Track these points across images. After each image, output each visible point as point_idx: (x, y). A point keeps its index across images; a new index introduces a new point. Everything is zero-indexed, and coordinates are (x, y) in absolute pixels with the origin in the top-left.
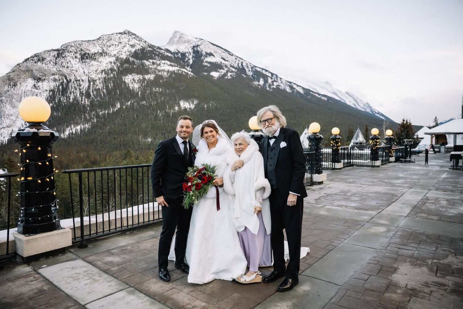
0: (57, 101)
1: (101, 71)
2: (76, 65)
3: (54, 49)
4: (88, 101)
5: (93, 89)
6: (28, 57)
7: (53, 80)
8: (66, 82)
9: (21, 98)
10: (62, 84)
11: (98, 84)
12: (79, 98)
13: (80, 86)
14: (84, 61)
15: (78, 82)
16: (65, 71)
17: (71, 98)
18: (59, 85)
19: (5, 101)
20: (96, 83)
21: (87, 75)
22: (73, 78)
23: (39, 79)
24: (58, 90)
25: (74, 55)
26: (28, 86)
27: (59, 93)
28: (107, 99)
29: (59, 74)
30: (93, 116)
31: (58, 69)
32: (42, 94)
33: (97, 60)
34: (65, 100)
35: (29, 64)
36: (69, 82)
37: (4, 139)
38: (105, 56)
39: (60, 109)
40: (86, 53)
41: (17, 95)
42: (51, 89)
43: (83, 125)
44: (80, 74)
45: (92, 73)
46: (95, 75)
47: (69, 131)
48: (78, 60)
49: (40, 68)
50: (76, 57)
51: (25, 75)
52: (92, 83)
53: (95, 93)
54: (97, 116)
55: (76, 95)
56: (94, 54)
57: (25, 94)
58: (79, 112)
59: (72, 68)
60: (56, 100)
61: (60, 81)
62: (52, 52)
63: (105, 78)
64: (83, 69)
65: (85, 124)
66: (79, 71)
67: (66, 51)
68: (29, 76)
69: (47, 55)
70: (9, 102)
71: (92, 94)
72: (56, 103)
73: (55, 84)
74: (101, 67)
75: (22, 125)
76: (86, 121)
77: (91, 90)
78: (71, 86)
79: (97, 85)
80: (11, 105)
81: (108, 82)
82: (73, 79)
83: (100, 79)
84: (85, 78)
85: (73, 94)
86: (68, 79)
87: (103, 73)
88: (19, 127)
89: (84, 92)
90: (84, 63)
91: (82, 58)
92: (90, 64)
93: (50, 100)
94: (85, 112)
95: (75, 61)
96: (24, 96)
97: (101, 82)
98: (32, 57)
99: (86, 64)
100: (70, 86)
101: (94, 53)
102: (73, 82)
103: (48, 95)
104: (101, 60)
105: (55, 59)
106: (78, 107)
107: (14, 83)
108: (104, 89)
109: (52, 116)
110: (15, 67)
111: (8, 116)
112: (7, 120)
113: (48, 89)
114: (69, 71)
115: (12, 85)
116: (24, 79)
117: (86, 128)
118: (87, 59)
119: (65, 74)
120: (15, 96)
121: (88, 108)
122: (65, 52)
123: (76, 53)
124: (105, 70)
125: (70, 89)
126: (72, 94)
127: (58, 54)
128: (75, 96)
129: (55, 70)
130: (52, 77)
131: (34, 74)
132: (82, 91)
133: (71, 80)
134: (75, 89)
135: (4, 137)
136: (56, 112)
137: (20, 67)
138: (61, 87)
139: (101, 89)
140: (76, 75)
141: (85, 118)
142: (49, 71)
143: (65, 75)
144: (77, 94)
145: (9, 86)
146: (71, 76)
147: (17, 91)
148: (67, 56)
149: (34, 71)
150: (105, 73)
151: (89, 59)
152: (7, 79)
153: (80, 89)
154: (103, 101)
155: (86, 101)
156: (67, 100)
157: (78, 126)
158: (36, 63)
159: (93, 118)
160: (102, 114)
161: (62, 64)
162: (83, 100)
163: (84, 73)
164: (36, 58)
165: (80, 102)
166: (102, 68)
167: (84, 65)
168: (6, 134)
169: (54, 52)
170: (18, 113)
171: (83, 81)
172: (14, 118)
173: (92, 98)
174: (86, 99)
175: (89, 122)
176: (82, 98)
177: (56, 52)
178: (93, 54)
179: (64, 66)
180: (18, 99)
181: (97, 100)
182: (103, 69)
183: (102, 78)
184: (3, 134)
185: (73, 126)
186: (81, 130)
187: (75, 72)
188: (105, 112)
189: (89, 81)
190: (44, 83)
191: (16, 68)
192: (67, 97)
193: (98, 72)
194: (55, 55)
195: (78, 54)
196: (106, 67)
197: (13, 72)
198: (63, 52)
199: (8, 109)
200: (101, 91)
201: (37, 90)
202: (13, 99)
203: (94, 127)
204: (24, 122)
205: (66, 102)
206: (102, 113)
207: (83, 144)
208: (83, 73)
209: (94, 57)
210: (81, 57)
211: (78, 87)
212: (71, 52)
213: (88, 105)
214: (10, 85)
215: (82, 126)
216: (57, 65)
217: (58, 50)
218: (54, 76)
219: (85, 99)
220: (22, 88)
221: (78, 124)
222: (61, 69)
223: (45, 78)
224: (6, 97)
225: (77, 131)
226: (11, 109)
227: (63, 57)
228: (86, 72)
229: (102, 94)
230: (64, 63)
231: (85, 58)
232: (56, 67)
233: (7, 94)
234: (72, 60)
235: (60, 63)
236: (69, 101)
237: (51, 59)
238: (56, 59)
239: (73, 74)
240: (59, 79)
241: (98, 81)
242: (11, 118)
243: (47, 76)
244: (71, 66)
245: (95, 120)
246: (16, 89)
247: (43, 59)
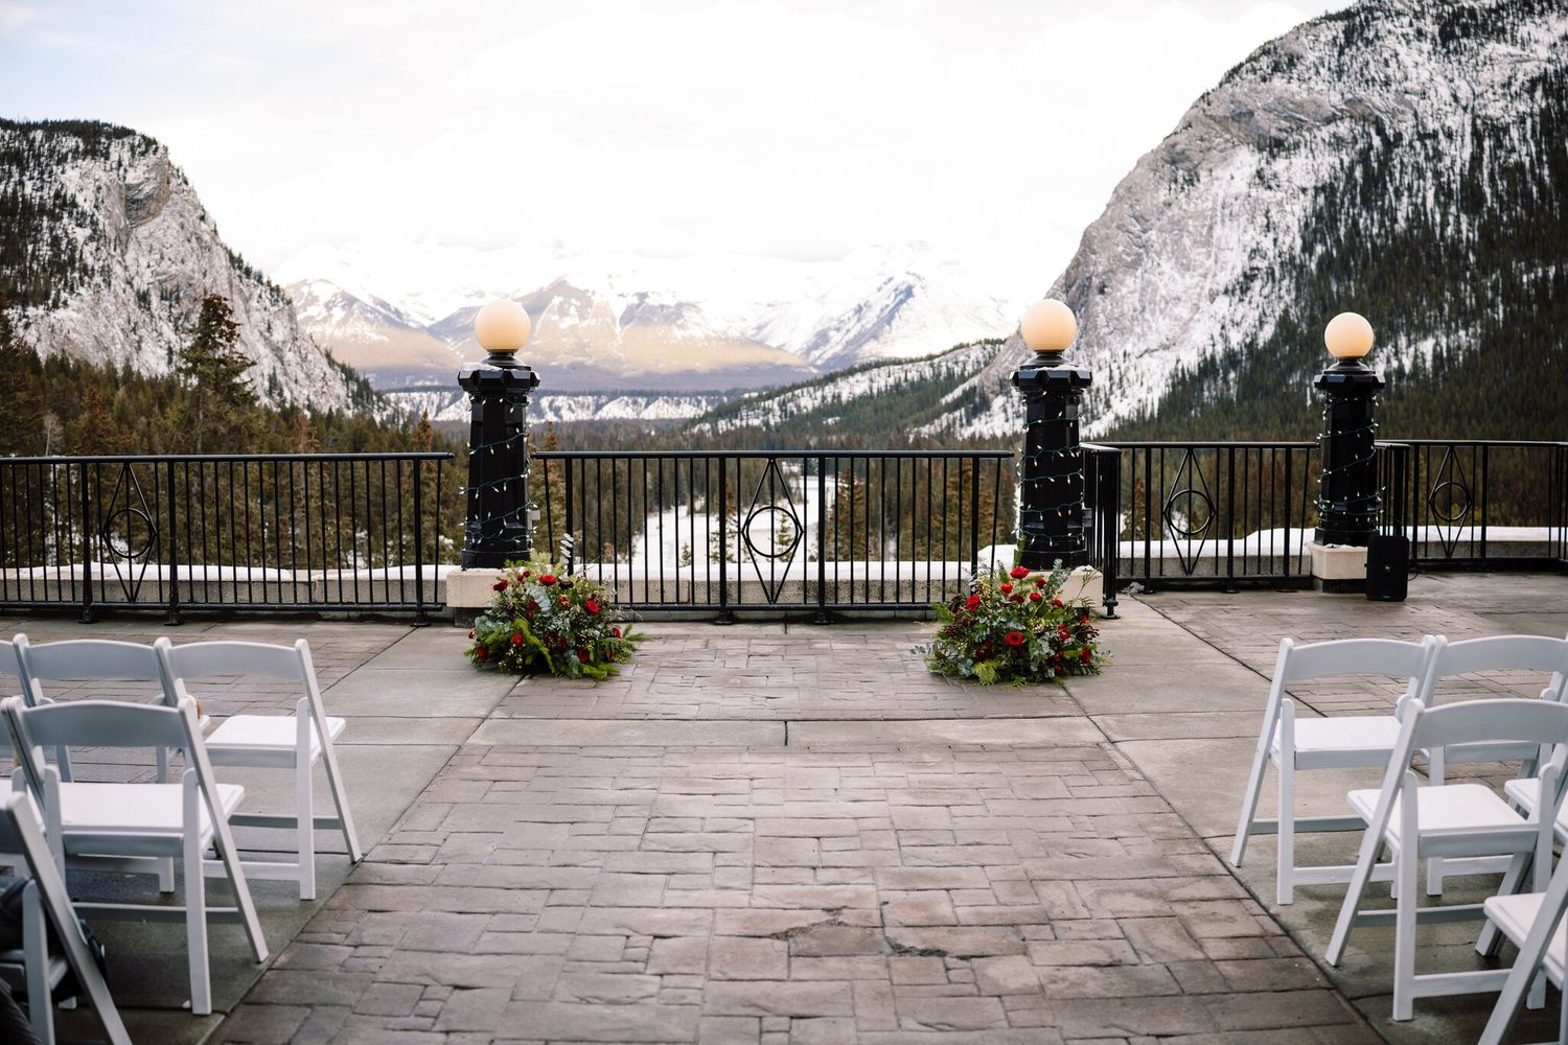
0: (1342, 231)
1: (1527, 84)
2: (1420, 68)
3: (1333, 11)
4: (1470, 224)
5: (1492, 169)
6: (1237, 63)
7: (1330, 144)
8: (1381, 149)
9: (1211, 228)
10: (1364, 156)
11: (1516, 143)
12: (1433, 212)
13: (1440, 160)
14: (1452, 47)
15: (1428, 142)
16: (1376, 98)
17: (1401, 216)
18: (1352, 162)
19: (1156, 245)
20: (1507, 142)
21: (1465, 109)
22: (1407, 128)
23: (1275, 147)
24: (1347, 182)
25: (1411, 25)
26: (1236, 179)
27: (1353, 198)
28: (1557, 214)
29: (1351, 117)
30: (1490, 294)
31: (1349, 96)
32: (1288, 208)
33: (1508, 37)
34: (1376, 224)
35: (1241, 88)
36: (1390, 145)
37: (1150, 397)
38: (1541, 14)
39: (1356, 265)
40: (1463, 8)
41: (1196, 219)
42: (1320, 185)
43: (1448, 337)
44: (1436, 106)
45: (1490, 95)
46: (1502, 103)
47: (1388, 361)
48: (1427, 46)
49: (1279, 100)
50: (1420, 34)
51: (1228, 136)
52: (1487, 143)
53: (1502, 185)
54: (1512, 292)
55: (1419, 201)
56: (1496, 11)
57: (1227, 211)
58: (1433, 277)
59: (1408, 85)
60: (1338, 230)
61: (1358, 147)
62: (1323, 25)
63: (1545, 114)
64: (1452, 81)
65: (1457, 331)
66: (1432, 93)
67: (1379, 14)
68: (1238, 136)
69: (1305, 41)
70: (1169, 249)
71: (1488, 191)
72: (1338, 241)
73: (1338, 161)
74: (1528, 66)
75: (1212, 338)
76: (1463, 316)
77: (1486, 172)
78: (1402, 163)
79: (1513, 150)
80: (1177, 258)
81: (1559, 130)
82: (1410, 131)
83: (1523, 121)
84: (1457, 121)
85: (1410, 196)
86: (1390, 132)
87: (1539, 94)
88: (1201, 346)
89: (1454, 186)
90: (1453, 58)
91: (1446, 35)
92: (1481, 58)
93: (1315, 231)
94: (1456, 277)
95: (1414, 52)
96: (1223, 221)
97: (1528, 136)
98: (1252, 59)
99: (1463, 59)
100: (1396, 162)
101: (1494, 6)
102: (1411, 146)
103: (1310, 211)
104: (1526, 36)
105: (1336, 54)
106: (1429, 256)
107: (1189, 171)
108: (1541, 167)
109: (1322, 298)
110: (1195, 106)
111: (1167, 303)
112: (1160, 320)
113: (1309, 182)
114: (1391, 96)
115: (1181, 180)
116: (1221, 151)
117: (1459, 348)
118: (1466, 35)
119: (1377, 113)
120: (1191, 222)
121: (1472, 258)
122: (1374, 19)
123: (1419, 15)
124: (1543, 78)
125: (1397, 175)
126: (1405, 199)
127: (1349, 33)
128: (1416, 205)
129: (1336, 99)
130: (1325, 133)
131: (1258, 128)
132: (1444, 179)
133: (1399, 136)
134: (1416, 175)
135: (1150, 389)
136: (1339, 280)
137: (1209, 104)
138: (1358, 173)
139: (1527, 164)
140: (1420, 110)
141: (1459, 301)
142: (1314, 108)
143: (1377, 117)
144: (1424, 198)
145: (1173, 186)
146: (1400, 117)
147: (1199, 202)
148: (1382, 33)
149: (1259, 115)
150: (1544, 90)
151: (1476, 34)
152: (1167, 158)
153: (1437, 174)
154: (1538, 219)
155: (1464, 227)
156: (1382, 225)
157: (1425, 338)
158: (1264, 80)
159: (1493, 300)
160: (1534, 283)
161: (1365, 72)
162: (1451, 219)
163: (1456, 98)
164: (1265, 62)
165: (1438, 231)
166: (1531, 69)
167: (1456, 64)
168: (1157, 377)
169: (1331, 24)
170: (1198, 290)
171: (1449, 136)
172: (1183, 311)
173: (1491, 210)
174: (1464, 218)
175: (1474, 319)
176: (1444, 215)
177: (1341, 25)
178: (1490, 10)
179: (1373, 79)
180: (1201, 235)
181: (1509, 216)
182: (1536, 75)
183: (1532, 115)
184: (1147, 375)
185: (1403, 341)
186: (1437, 356)
187: (1415, 98)
188: (1545, 273)
189: (1477, 135)
190: (1293, 160)
191: (1196, 110)
192: (1383, 212)
193: (1513, 89)
194: (1335, 38)
195: (1429, 20)
196: (1549, 61)
197: (1185, 128)
198: (1366, 18)
199: (1165, 277)
200: (1529, 178)
201: (1269, 193)
202: (1185, 234)
203: (1495, 345)
204: (1219, 326)
205: (1379, 235)
206: (1532, 276)
207: (1440, 422)
208: (1449, 99)
209: (1495, 23)
210: (1441, 33)
211: (1431, 165)
212: (1399, 14)
213: (1470, 245)
214: (1176, 181)
215: (1444, 341)
216: (1345, 78)
217: (1347, 15)
218: (1332, 128)
219: (1458, 217)
220: (1214, 189)
221: (1425, 331)
222: (1361, 93)
223: (1296, 137)
224: (1161, 230)
225: (1419, 360)
226: (1177, 275)
227: (1368, 42)
228: (1464, 93)
229: (1535, 189)
230: (1372, 65)
231: (1458, 31)
232: (1340, 86)
233: (1165, 219)
234: (1402, 50)
235: (1356, 66)
236: (1393, 229)
237: (1321, 59)
238: (1341, 53)
239: (1408, 110)
240: (1354, 137)
241: (1514, 133)
242: (1177, 311)
243: (1309, 130)
244: (1399, 75)
245: (1501, 311)
246: (1197, 195)
247: (1291, 64)
